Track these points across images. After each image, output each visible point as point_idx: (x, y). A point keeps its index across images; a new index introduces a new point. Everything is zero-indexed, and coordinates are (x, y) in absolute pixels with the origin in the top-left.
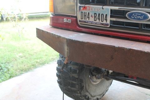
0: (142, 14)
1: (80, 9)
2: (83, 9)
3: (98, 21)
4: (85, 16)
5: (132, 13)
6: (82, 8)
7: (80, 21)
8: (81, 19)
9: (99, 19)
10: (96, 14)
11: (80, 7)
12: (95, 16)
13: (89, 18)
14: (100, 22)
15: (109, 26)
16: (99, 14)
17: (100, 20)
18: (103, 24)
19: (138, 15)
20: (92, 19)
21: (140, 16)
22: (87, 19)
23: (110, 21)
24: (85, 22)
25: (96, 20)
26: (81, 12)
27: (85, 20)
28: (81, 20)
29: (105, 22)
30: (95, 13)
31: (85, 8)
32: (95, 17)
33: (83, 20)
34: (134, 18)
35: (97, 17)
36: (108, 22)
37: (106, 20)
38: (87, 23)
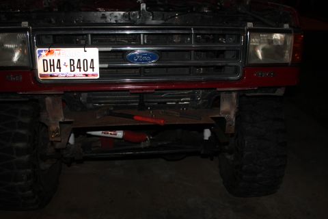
1: (40, 55)
2: (47, 55)
3: (77, 70)
4: (51, 66)
6: (44, 53)
7: (41, 75)
8: (45, 71)
9: (80, 68)
10: (73, 60)
11: (39, 51)
12: (72, 63)
13: (60, 68)
14: (83, 72)
15: (98, 77)
16: (79, 60)
17: (82, 69)
18: (87, 75)
22: (57, 71)
23: (100, 68)
24: (51, 76)
25: (74, 71)
26: (44, 60)
27: (52, 72)
28: (43, 73)
29: (90, 71)
30: (70, 60)
31: (50, 52)
32: (71, 65)
33: (49, 72)
35: (75, 65)
36: (97, 71)
37: (93, 68)
38: (57, 76)
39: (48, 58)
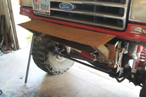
2: (35, 1)
3: (43, 10)
4: (36, 6)
7: (34, 11)
10: (42, 5)
13: (38, 8)
15: (50, 15)
16: (44, 5)
17: (45, 10)
18: (46, 13)
19: (66, 6)
20: (40, 9)
23: (51, 11)
24: (36, 11)
27: (36, 10)
34: (64, 8)
35: (43, 7)
36: (49, 12)
37: (48, 10)
38: (38, 12)
39: (36, 3)
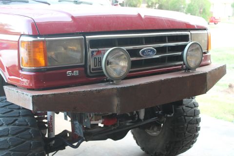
0: (151, 50)
1: (92, 55)
2: (97, 54)
4: (99, 62)
5: (144, 50)
6: (95, 53)
8: (95, 66)
11: (92, 52)
19: (149, 51)
21: (150, 51)
24: (99, 69)
26: (95, 58)
27: (99, 67)
28: (94, 68)
31: (99, 52)
33: (97, 67)
34: (146, 55)
